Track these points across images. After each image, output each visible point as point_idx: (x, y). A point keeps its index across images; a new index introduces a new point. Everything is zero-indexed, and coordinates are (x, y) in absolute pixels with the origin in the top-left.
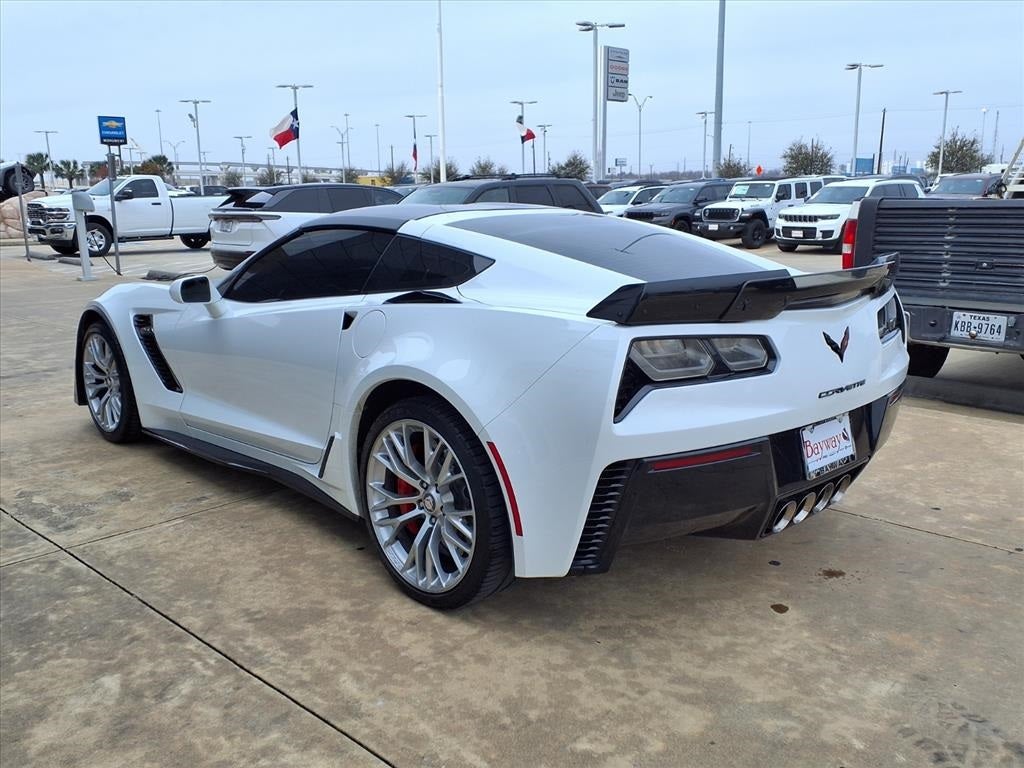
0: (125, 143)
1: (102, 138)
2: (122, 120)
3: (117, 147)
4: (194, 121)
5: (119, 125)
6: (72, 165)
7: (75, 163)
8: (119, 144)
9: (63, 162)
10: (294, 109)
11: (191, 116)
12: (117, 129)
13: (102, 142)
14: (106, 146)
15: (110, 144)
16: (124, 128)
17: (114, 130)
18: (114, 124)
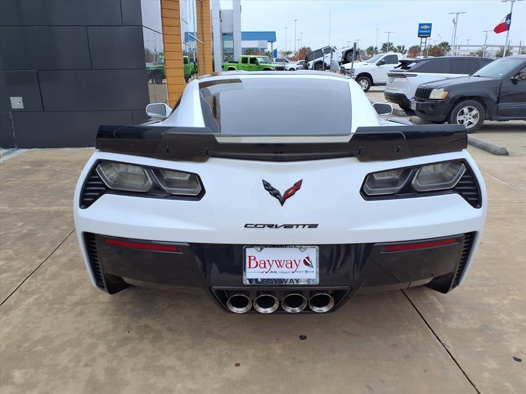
0: (430, 36)
1: (419, 34)
2: (430, 25)
3: (425, 39)
4: (455, 24)
5: (428, 27)
6: (402, 48)
7: (404, 47)
8: (426, 37)
9: (398, 47)
10: (509, 13)
11: (454, 21)
12: (427, 29)
13: (419, 36)
14: (420, 38)
15: (422, 37)
16: (430, 29)
17: (426, 30)
18: (426, 27)
